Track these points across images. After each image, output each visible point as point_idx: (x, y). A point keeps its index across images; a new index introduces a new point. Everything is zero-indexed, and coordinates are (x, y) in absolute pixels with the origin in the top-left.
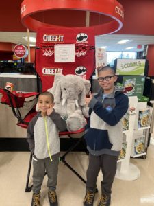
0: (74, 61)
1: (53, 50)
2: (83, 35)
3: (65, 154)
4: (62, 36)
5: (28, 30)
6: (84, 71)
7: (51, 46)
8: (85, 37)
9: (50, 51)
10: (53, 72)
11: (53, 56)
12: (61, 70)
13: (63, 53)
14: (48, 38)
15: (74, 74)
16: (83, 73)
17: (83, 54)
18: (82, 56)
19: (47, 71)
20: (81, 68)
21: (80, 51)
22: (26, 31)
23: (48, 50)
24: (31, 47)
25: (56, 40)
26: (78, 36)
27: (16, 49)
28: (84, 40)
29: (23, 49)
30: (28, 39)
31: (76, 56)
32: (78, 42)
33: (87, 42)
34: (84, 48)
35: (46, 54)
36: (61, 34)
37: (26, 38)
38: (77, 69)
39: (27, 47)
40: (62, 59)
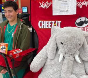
0: (75, 13)
1: (51, 1)
9: (47, 2)
10: (50, 25)
12: (60, 22)
13: (62, 4)
17: (86, 3)
18: (84, 6)
19: (43, 25)
20: (83, 19)
35: (43, 6)
38: (78, 21)
40: (61, 11)
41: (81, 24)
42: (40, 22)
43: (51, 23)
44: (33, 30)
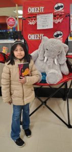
0: (52, 27)
1: (36, 19)
2: (60, 4)
3: (47, 100)
4: (43, 8)
5: (17, 5)
6: (60, 35)
7: (34, 16)
8: (62, 6)
10: (36, 37)
11: (36, 24)
13: (44, 21)
14: (32, 10)
15: (53, 37)
16: (60, 37)
17: (60, 20)
18: (59, 22)
19: (32, 37)
20: (59, 32)
21: (58, 18)
22: (15, 6)
23: (32, 20)
24: (19, 19)
25: (38, 11)
26: (56, 6)
27: (9, 21)
28: (61, 9)
29: (14, 20)
30: (17, 12)
31: (54, 23)
32: (56, 11)
33: (63, 11)
34: (61, 16)
35: (31, 23)
36: (42, 6)
37: (15, 12)
38: (55, 34)
39: (16, 18)
40: (43, 26)
41: (57, 36)
42: (29, 35)
43: (37, 36)
44: (25, 41)
